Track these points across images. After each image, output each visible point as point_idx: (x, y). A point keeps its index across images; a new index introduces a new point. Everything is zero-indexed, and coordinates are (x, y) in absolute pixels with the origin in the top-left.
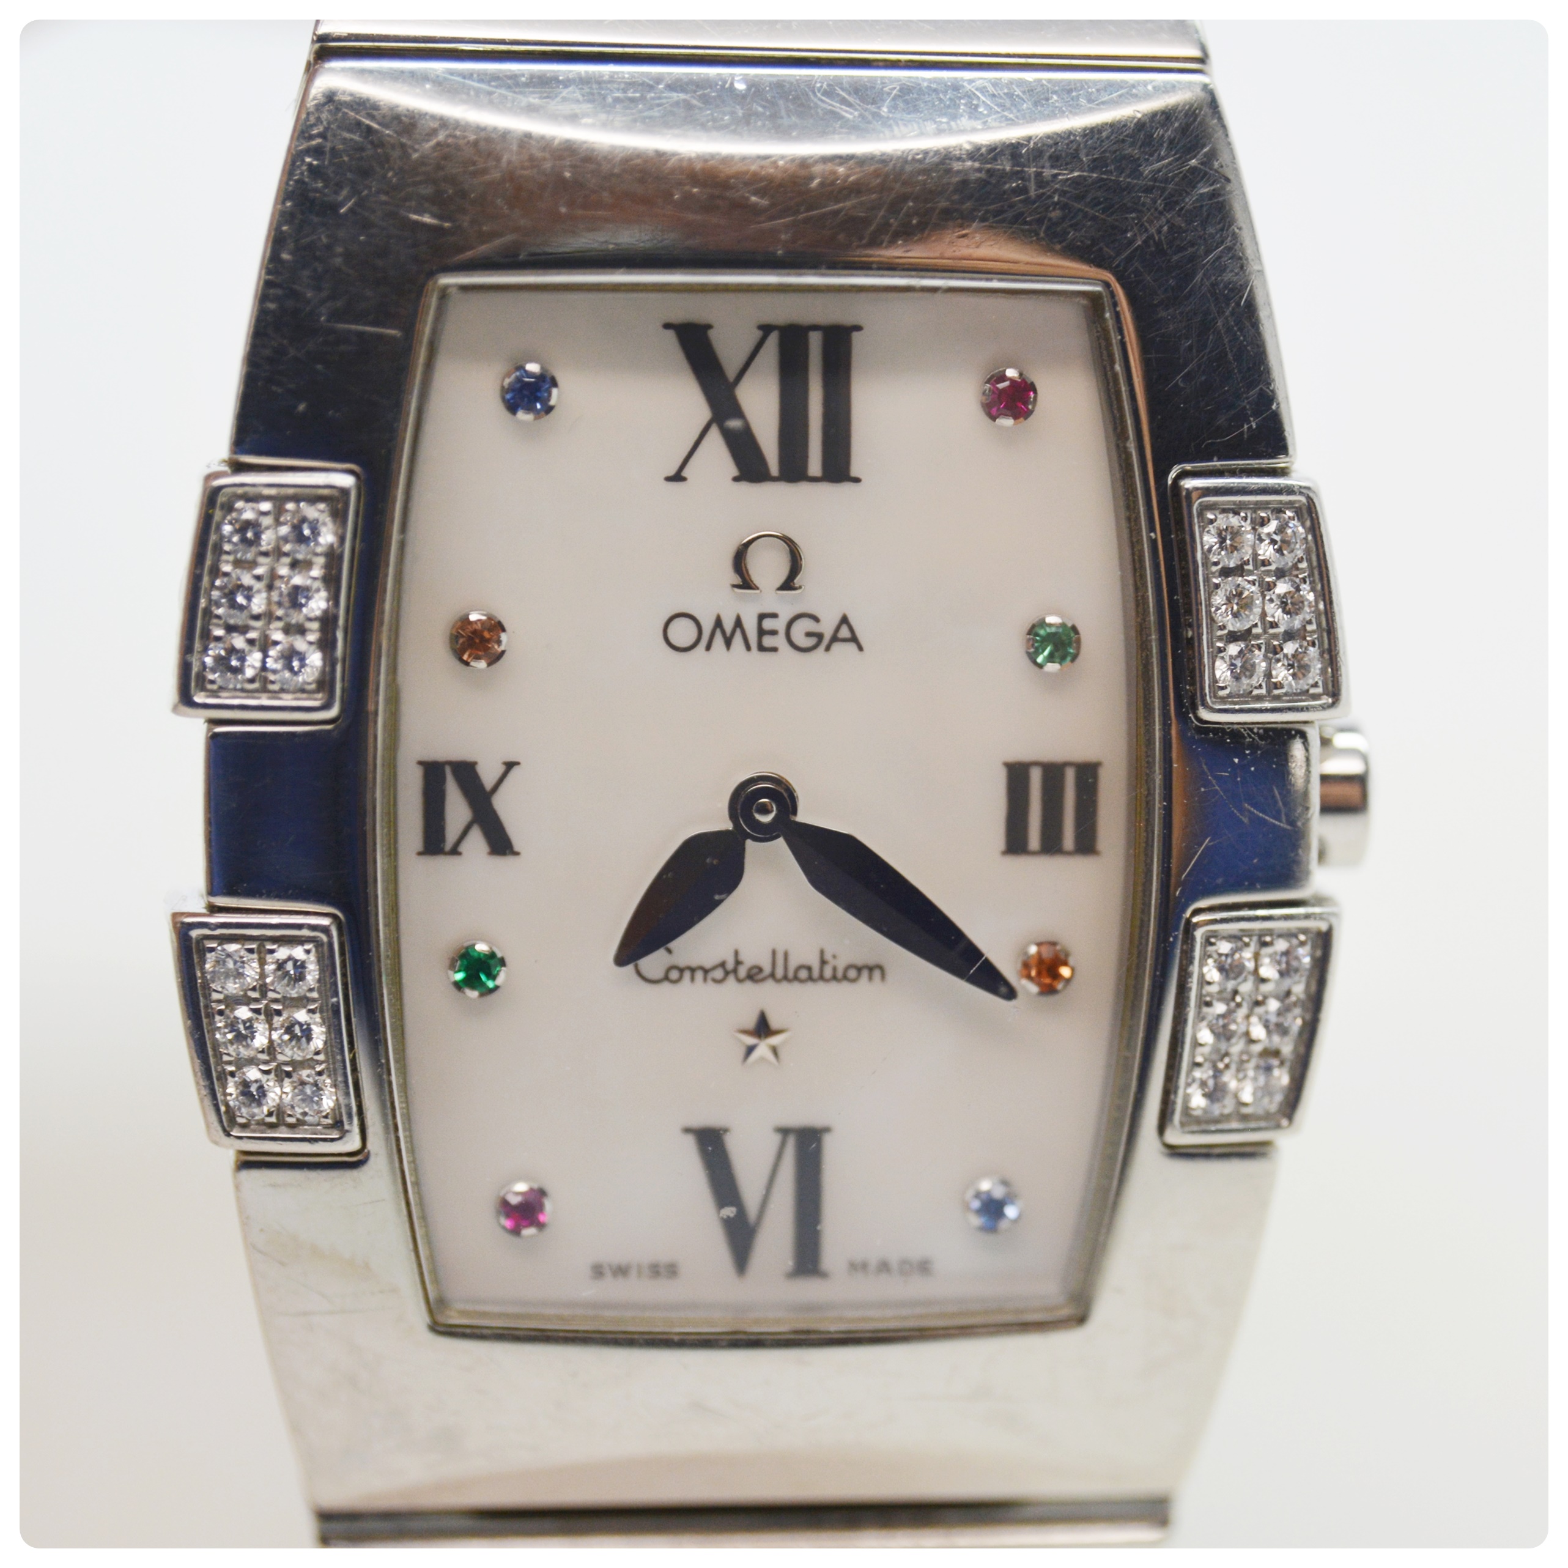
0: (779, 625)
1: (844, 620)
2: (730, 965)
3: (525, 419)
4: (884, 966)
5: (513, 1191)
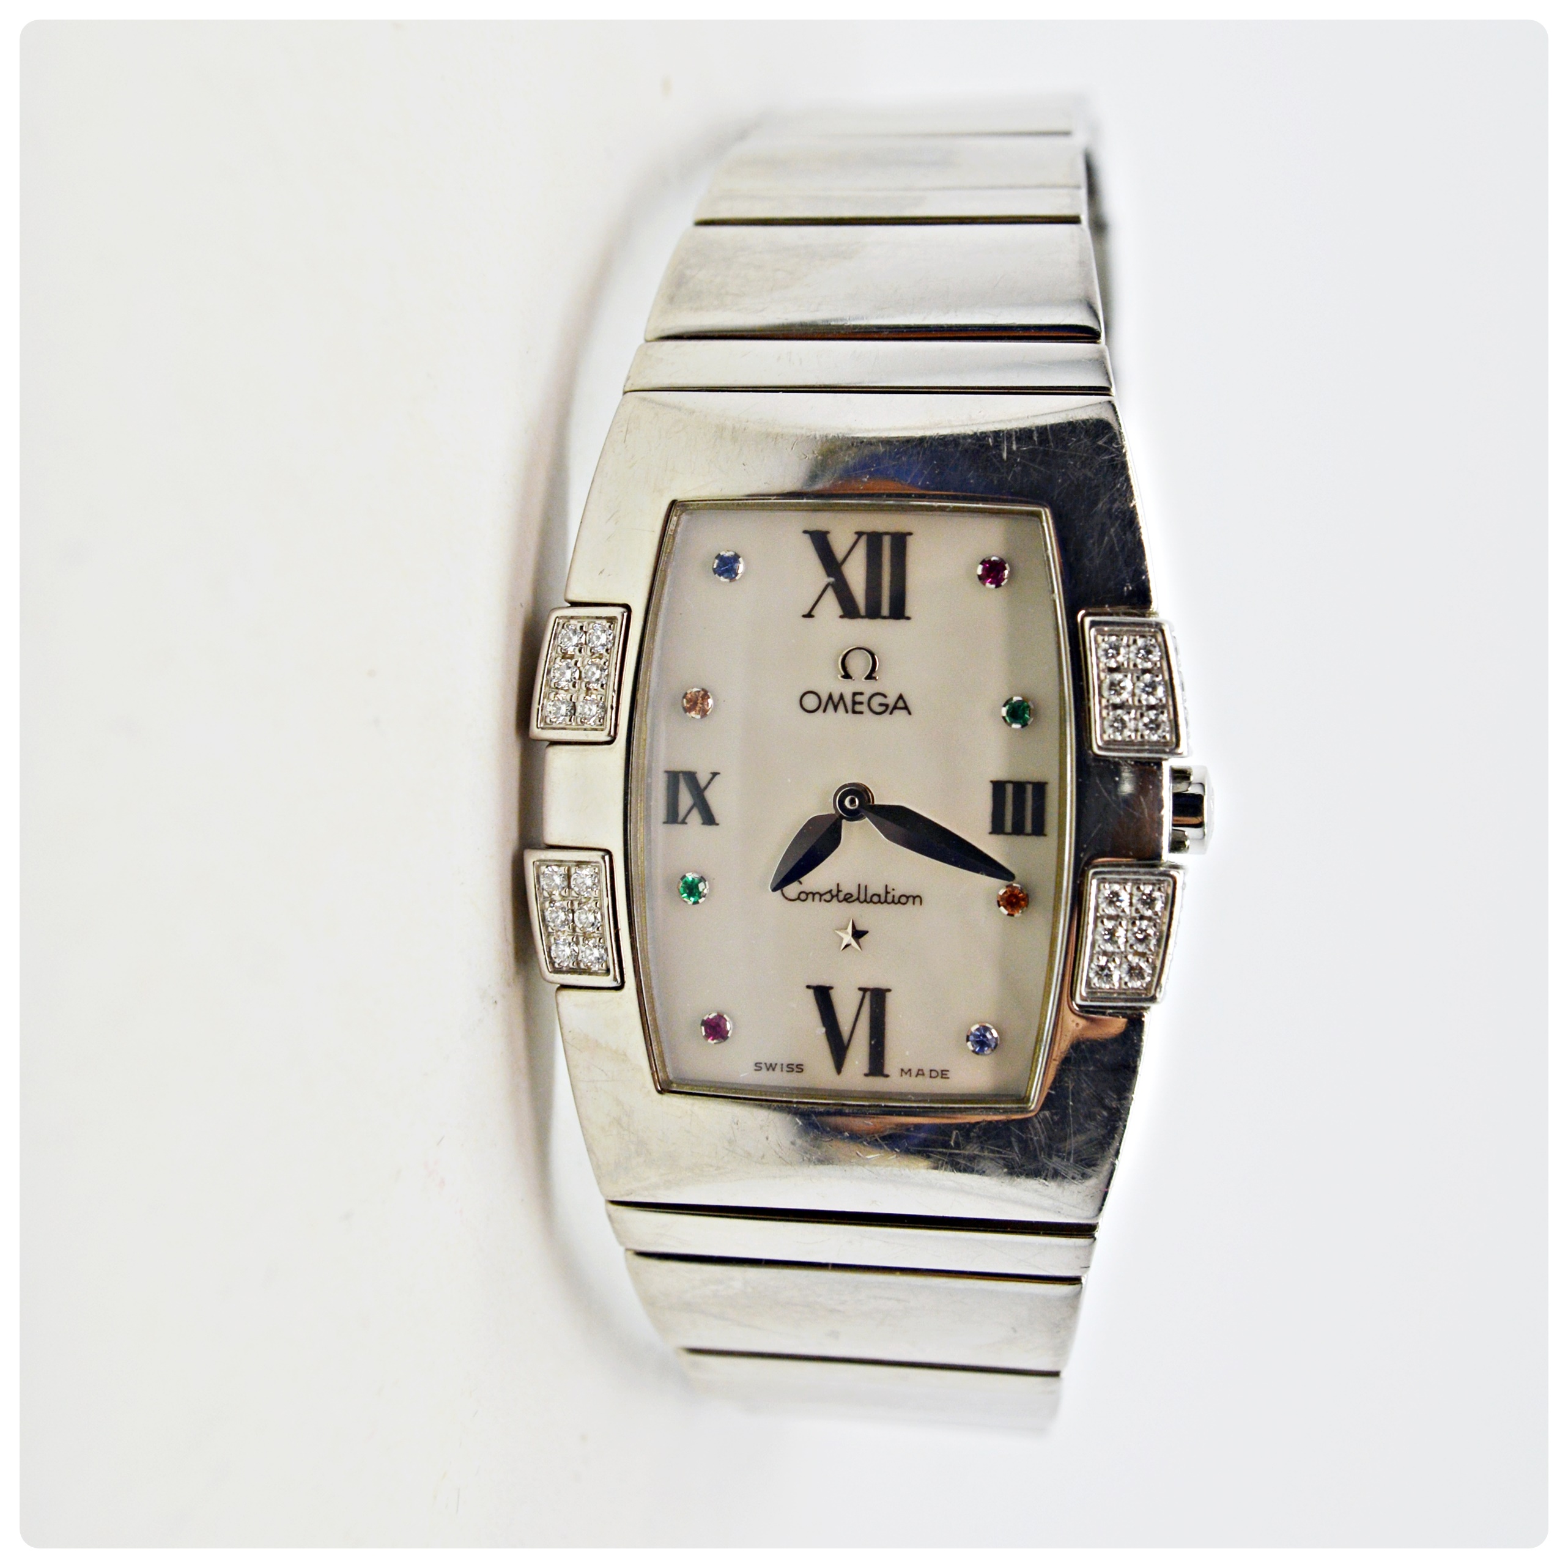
0: (864, 699)
1: (901, 697)
2: (834, 892)
3: (725, 582)
4: (921, 896)
5: (711, 1017)
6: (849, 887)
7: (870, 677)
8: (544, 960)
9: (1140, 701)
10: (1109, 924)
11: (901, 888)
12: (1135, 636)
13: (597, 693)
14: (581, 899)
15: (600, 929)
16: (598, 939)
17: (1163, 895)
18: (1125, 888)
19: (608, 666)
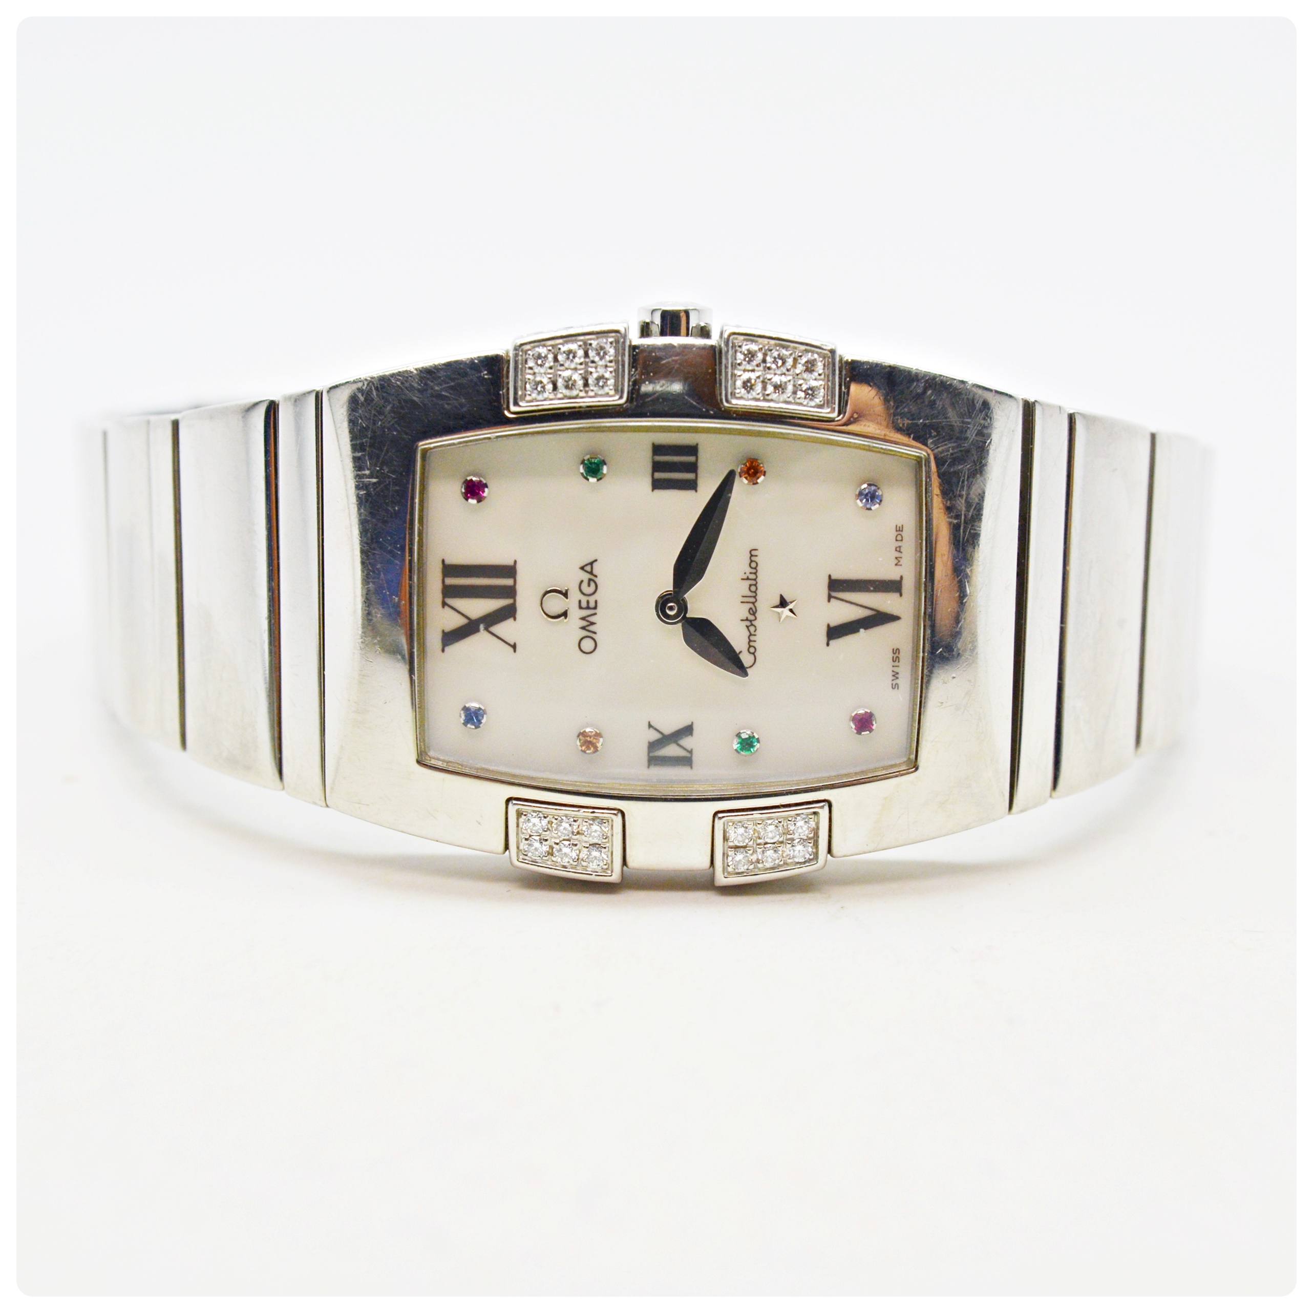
0: (584, 600)
1: (582, 568)
2: (748, 623)
3: (487, 718)
4: (750, 550)
5: (854, 727)
6: (743, 611)
7: (565, 595)
8: (807, 867)
9: (581, 364)
10: (770, 389)
11: (744, 567)
12: (526, 368)
13: (581, 825)
14: (756, 837)
15: (780, 820)
16: (789, 822)
17: (745, 343)
18: (740, 376)
19: (558, 816)
